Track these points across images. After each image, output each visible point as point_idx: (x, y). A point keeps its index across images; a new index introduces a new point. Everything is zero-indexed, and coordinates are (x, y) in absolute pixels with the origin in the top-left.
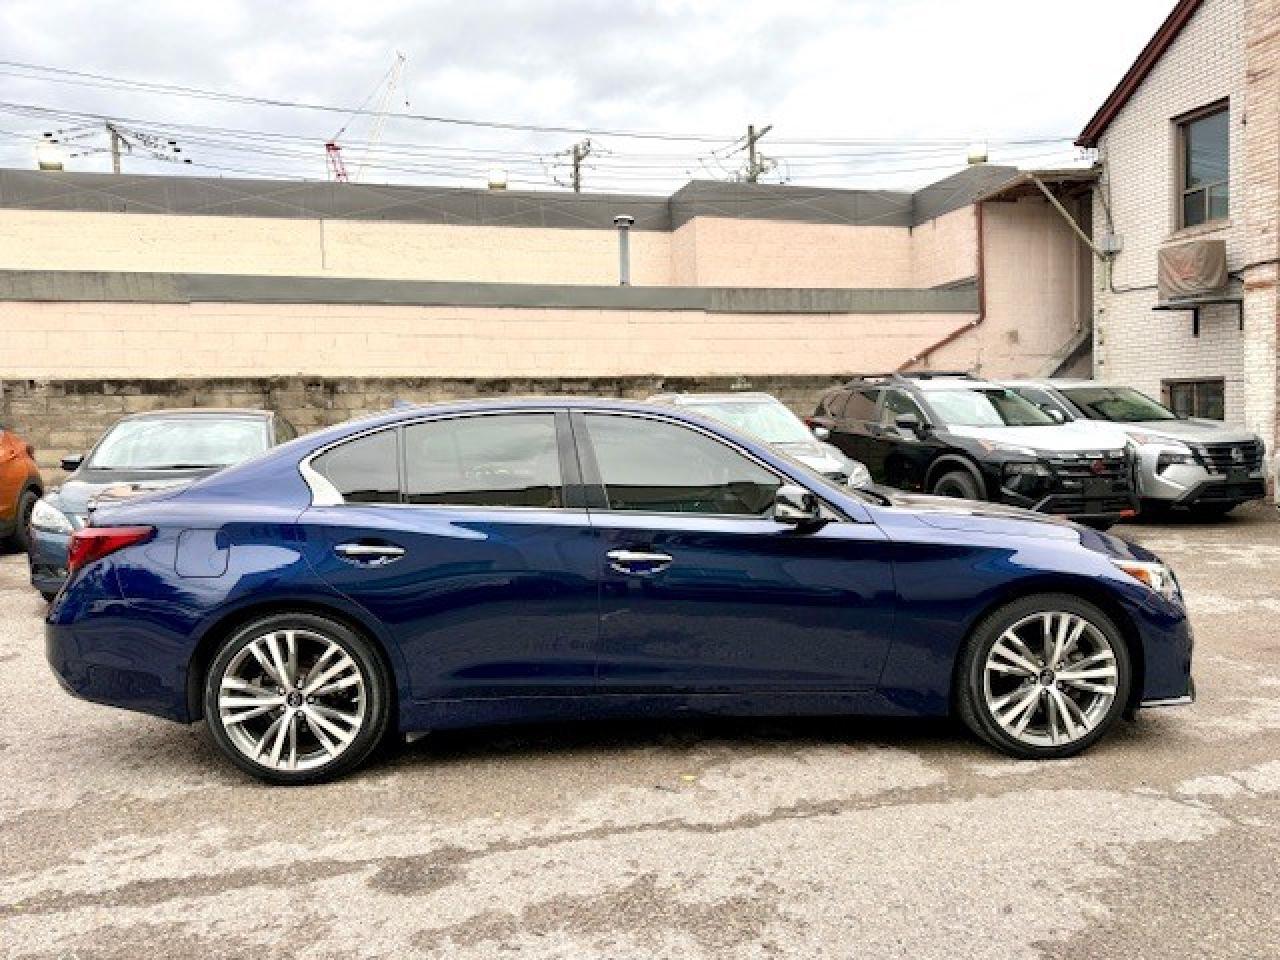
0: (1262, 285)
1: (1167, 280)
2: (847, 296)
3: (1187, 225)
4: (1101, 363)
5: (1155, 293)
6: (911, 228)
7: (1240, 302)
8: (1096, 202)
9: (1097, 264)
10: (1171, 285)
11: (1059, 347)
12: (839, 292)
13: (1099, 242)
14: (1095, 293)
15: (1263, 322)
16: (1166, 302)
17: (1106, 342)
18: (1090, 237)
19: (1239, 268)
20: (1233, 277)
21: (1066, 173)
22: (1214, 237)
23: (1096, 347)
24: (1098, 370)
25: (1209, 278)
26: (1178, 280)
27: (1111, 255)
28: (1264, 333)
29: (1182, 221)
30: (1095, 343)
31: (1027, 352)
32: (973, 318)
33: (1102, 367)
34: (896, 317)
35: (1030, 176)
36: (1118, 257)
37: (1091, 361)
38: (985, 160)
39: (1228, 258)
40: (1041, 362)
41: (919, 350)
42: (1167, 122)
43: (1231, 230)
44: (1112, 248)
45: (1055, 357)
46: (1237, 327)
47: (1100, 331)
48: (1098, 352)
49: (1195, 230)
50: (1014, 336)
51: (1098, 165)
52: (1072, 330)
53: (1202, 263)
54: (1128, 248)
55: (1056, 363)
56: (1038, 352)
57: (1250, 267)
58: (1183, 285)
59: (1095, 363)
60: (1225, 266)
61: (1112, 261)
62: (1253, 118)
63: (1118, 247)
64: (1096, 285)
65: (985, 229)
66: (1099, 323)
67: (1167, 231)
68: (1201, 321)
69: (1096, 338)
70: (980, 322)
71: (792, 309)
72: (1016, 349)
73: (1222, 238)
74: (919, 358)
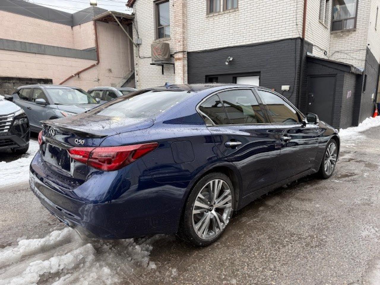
0: (179, 59)
1: (154, 55)
2: (43, 47)
3: (159, 38)
4: (138, 81)
5: (151, 59)
6: (72, 27)
7: (174, 64)
8: (133, 27)
9: (135, 48)
10: (155, 57)
11: (125, 75)
12: (40, 46)
13: (135, 41)
14: (135, 58)
15: (180, 71)
16: (154, 62)
17: (139, 75)
18: (132, 39)
19: (173, 53)
20: (172, 56)
21: (123, 14)
22: (166, 42)
23: (136, 76)
24: (137, 84)
25: (165, 55)
26: (157, 55)
27: (138, 45)
28: (180, 75)
29: (158, 37)
30: (136, 75)
31: (115, 76)
32: (95, 62)
33: (138, 83)
34: (65, 58)
35: (111, 13)
36: (141, 46)
37: (135, 81)
38: (96, 5)
39: (170, 50)
40: (120, 80)
41: (76, 72)
42: (152, 2)
43: (171, 41)
44: (139, 43)
45: (124, 78)
46: (173, 73)
47: (137, 71)
48: (137, 78)
49: (161, 40)
50: (110, 70)
51: (133, 14)
52: (129, 70)
53: (163, 50)
54: (143, 43)
55: (125, 81)
56: (119, 77)
57: (176, 53)
58: (158, 56)
59: (136, 81)
60: (169, 53)
61: (139, 47)
62: (176, 4)
63: (140, 43)
64: (135, 55)
65: (98, 31)
66: (136, 69)
67: (154, 39)
68: (164, 70)
69: (136, 73)
70: (98, 64)
71: (17, 50)
72: (111, 75)
73: (168, 43)
74: (75, 75)
